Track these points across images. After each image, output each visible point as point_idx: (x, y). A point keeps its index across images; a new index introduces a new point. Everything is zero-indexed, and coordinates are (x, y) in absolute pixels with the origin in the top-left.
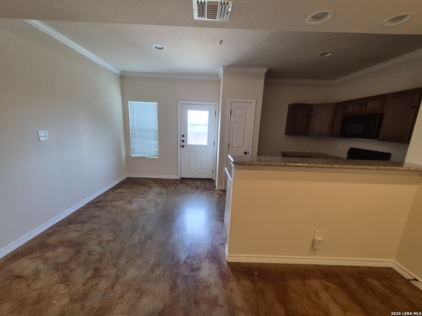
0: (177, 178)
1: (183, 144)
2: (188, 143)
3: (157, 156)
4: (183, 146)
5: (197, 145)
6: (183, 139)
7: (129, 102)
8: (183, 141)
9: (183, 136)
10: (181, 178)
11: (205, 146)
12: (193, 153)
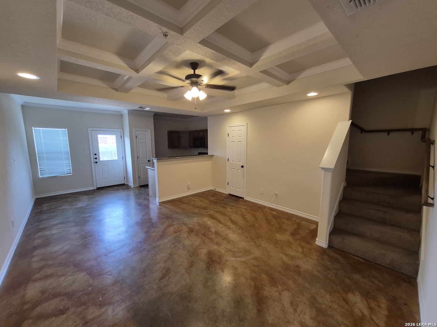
0: (93, 189)
1: (96, 160)
2: (101, 160)
3: (71, 173)
4: (96, 162)
5: (109, 160)
6: (95, 156)
7: (33, 128)
8: (96, 158)
9: (95, 154)
10: (97, 188)
11: (116, 160)
12: (106, 166)
